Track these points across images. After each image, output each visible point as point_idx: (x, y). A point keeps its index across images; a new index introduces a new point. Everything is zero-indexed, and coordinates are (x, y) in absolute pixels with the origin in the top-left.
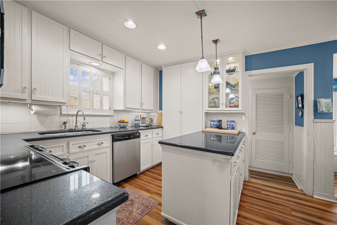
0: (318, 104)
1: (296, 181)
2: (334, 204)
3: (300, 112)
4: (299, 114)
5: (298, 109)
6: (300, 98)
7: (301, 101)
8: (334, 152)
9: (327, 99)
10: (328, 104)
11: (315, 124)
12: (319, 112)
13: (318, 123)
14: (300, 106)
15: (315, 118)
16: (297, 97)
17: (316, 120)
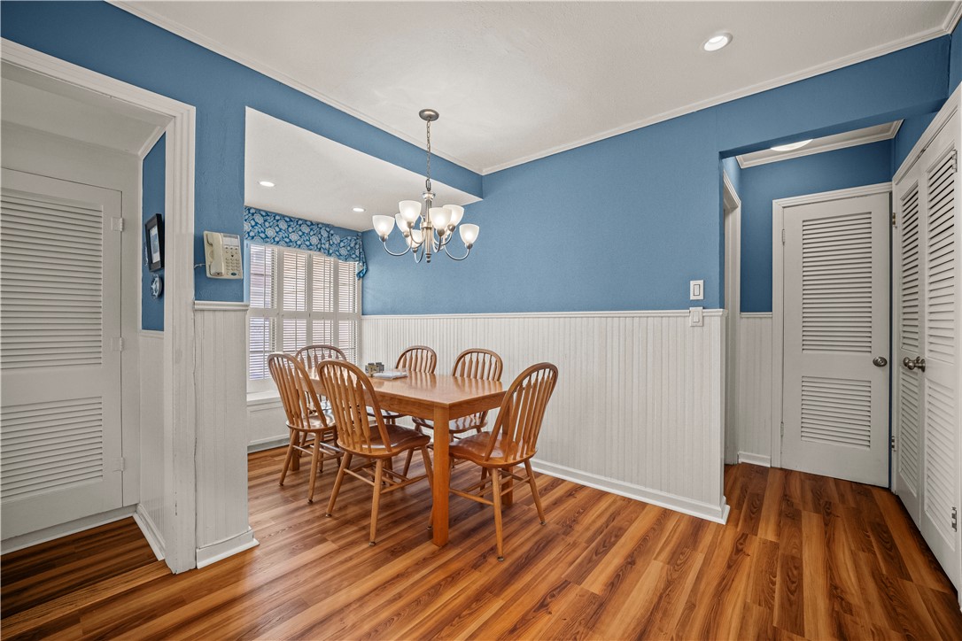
0: (207, 249)
1: (147, 525)
2: (248, 557)
3: (157, 279)
4: (154, 287)
5: (150, 269)
6: (154, 231)
7: (157, 243)
8: (248, 396)
9: (230, 237)
10: (234, 253)
11: (199, 315)
12: (208, 275)
13: (206, 313)
14: (156, 258)
15: (198, 297)
16: (148, 228)
17: (201, 304)
